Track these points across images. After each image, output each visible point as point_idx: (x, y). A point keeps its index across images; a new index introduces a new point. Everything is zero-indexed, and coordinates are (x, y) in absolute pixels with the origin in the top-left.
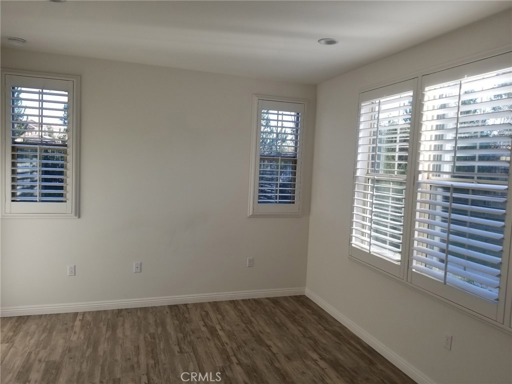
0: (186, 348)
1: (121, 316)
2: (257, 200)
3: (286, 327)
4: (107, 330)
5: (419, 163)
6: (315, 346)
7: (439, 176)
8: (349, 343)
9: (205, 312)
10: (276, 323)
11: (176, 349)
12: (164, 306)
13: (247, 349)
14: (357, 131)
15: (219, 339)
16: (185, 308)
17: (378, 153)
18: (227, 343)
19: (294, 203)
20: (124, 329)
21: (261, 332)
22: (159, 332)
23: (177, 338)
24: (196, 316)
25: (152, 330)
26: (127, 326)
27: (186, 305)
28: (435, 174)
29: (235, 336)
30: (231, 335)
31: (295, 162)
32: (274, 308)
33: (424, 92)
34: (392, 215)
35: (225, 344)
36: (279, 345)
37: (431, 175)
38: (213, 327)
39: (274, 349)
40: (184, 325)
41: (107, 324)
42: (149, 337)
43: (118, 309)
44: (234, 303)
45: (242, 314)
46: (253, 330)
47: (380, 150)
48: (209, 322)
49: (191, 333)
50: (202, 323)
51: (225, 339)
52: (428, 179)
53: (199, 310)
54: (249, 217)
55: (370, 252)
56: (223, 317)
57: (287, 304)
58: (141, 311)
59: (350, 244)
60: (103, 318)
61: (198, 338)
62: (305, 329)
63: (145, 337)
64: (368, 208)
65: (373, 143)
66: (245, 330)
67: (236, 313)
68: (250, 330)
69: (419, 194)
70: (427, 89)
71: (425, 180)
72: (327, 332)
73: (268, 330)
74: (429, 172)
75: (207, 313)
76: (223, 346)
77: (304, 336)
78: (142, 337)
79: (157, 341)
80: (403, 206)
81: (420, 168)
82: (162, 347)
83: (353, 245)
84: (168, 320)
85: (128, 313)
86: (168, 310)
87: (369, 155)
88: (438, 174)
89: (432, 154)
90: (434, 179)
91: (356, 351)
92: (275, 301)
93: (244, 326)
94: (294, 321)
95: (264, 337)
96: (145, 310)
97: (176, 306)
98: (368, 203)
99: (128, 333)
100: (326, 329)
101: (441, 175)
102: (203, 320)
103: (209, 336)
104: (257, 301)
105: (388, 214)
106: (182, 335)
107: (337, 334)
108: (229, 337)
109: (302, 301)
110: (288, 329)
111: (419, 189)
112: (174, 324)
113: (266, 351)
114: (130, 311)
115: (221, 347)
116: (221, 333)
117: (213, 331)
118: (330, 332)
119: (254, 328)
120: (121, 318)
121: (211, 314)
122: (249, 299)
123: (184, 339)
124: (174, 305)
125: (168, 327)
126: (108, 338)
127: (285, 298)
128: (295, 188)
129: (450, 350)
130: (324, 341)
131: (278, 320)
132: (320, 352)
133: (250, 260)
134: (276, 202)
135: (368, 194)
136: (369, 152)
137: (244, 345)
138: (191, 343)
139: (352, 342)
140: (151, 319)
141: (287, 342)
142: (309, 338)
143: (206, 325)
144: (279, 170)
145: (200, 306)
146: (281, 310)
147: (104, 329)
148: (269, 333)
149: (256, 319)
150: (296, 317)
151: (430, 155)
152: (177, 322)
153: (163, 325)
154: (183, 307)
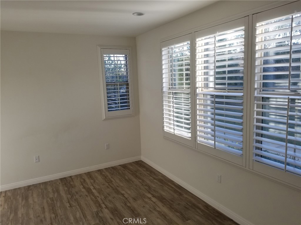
0: (74, 204)
1: (30, 190)
2: (107, 110)
3: (132, 181)
4: (22, 200)
5: (196, 82)
6: (149, 189)
7: (208, 89)
8: (168, 185)
9: (83, 179)
10: (126, 179)
11: (68, 205)
12: (57, 180)
13: (110, 198)
14: (161, 65)
15: (93, 195)
16: (70, 179)
17: (174, 73)
18: (98, 197)
19: (129, 109)
20: (33, 197)
21: (118, 186)
22: (55, 196)
23: (68, 198)
24: (77, 183)
25: (51, 196)
26: (35, 195)
27: (71, 177)
28: (205, 88)
29: (103, 191)
30: (100, 191)
31: (128, 85)
32: (124, 170)
33: (196, 42)
34: (184, 103)
35: (97, 197)
36: (129, 192)
37: (203, 89)
38: (89, 188)
39: (126, 196)
40: (71, 190)
41: (22, 197)
42: (49, 200)
43: (28, 186)
44: (100, 171)
45: (105, 177)
46: (113, 186)
47: (175, 71)
48: (86, 185)
49: (76, 194)
50: (82, 186)
51: (96, 194)
52: (202, 91)
53: (79, 179)
54: (104, 120)
55: (174, 134)
56: (94, 181)
57: (131, 167)
58: (42, 185)
59: (163, 130)
60: (19, 193)
61: (80, 196)
62: (143, 181)
63: (47, 201)
64: (172, 105)
65: (171, 63)
66: (108, 187)
67: (102, 177)
68: (111, 186)
69: (198, 100)
70: (197, 40)
71: (200, 92)
72: (155, 180)
73: (122, 185)
74: (202, 87)
75: (84, 180)
76: (96, 199)
77: (143, 185)
78: (45, 201)
79: (55, 202)
80: (190, 97)
81: (197, 86)
82: (58, 206)
83: (165, 130)
84: (61, 188)
85: (35, 187)
86: (60, 182)
87: (169, 74)
88: (207, 88)
89: (203, 77)
90: (205, 91)
91: (172, 189)
92: (124, 166)
93: (107, 184)
94: (136, 177)
95: (119, 189)
96: (45, 183)
97: (65, 178)
98: (171, 102)
99: (36, 200)
100: (155, 179)
101: (209, 89)
102: (82, 185)
103: (87, 194)
104: (114, 168)
105: (182, 102)
106: (70, 196)
107: (161, 181)
108: (99, 193)
109: (140, 164)
110: (133, 182)
111: (198, 97)
112: (64, 190)
113: (121, 197)
114: (35, 186)
115: (95, 199)
116: (94, 191)
117: (89, 191)
118: (156, 180)
119: (113, 184)
120: (31, 191)
121: (87, 180)
122: (109, 168)
123: (72, 198)
124: (63, 178)
125: (61, 192)
126: (24, 205)
127: (130, 164)
128: (129, 100)
129: (221, 183)
130: (154, 186)
131: (127, 178)
132: (152, 193)
133: (107, 145)
134: (119, 110)
135: (171, 101)
136: (169, 72)
137: (108, 196)
138: (76, 200)
139: (169, 184)
140: (50, 189)
141: (133, 190)
142: (146, 185)
143: (84, 187)
144: (118, 87)
145: (80, 176)
146: (128, 171)
147: (20, 199)
148: (122, 186)
149: (114, 179)
150: (137, 174)
151: (202, 78)
152: (66, 188)
153: (58, 191)
154: (69, 178)
